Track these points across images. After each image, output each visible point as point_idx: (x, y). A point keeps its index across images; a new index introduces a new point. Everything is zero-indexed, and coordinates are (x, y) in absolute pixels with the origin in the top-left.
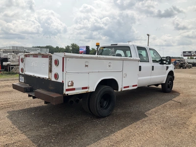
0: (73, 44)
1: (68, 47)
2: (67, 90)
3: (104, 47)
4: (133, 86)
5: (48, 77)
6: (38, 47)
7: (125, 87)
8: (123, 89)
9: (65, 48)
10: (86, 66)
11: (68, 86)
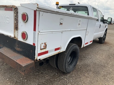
2: (40, 54)
5: (13, 36)
7: (86, 44)
10: (61, 24)
11: (41, 49)
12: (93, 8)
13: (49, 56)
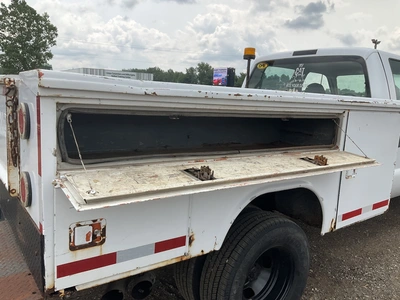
0: (203, 64)
1: (192, 69)
3: (271, 63)
4: (376, 206)
6: (134, 71)
8: (341, 224)
9: (185, 73)
11: (73, 248)
12: (391, 60)
13: (125, 276)
